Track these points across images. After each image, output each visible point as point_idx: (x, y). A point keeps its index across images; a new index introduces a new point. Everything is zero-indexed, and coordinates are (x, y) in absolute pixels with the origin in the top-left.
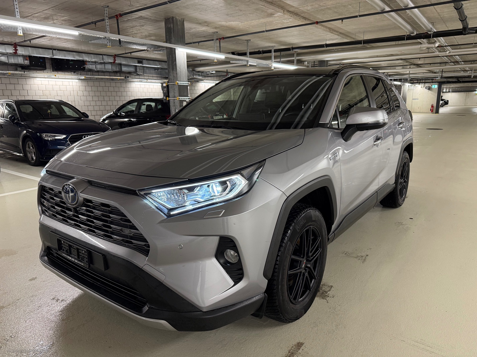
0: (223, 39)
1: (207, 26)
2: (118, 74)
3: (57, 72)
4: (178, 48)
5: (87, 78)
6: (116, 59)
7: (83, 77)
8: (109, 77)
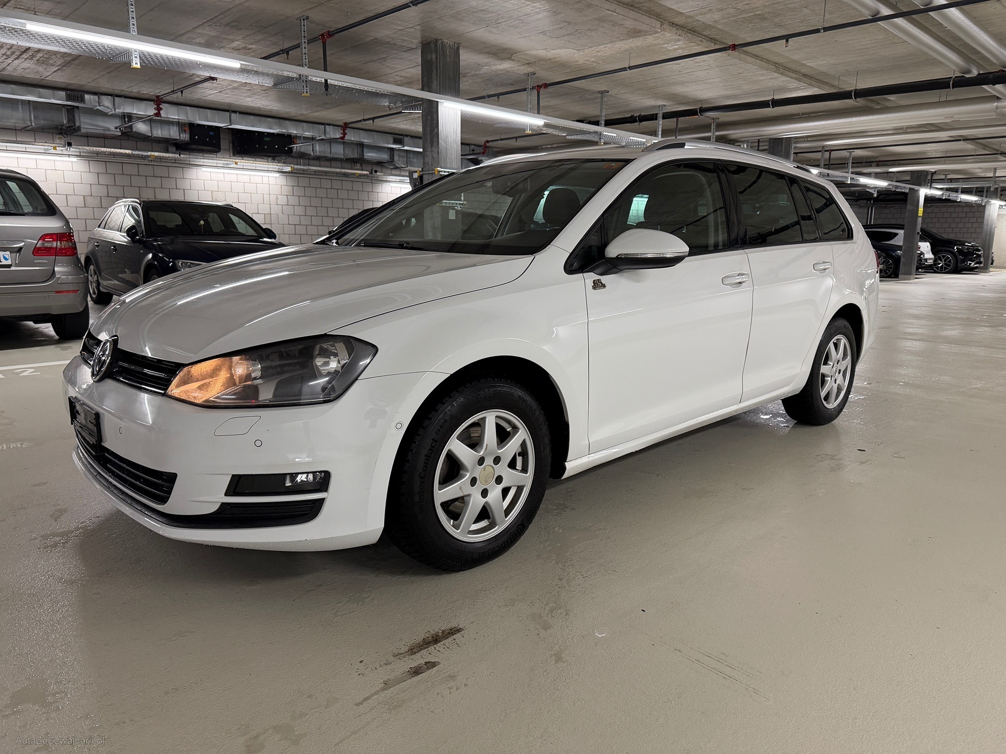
0: (544, 88)
1: (510, 58)
2: (358, 164)
3: (241, 157)
4: (443, 101)
5: (296, 170)
6: (346, 131)
7: (288, 169)
8: (338, 170)
